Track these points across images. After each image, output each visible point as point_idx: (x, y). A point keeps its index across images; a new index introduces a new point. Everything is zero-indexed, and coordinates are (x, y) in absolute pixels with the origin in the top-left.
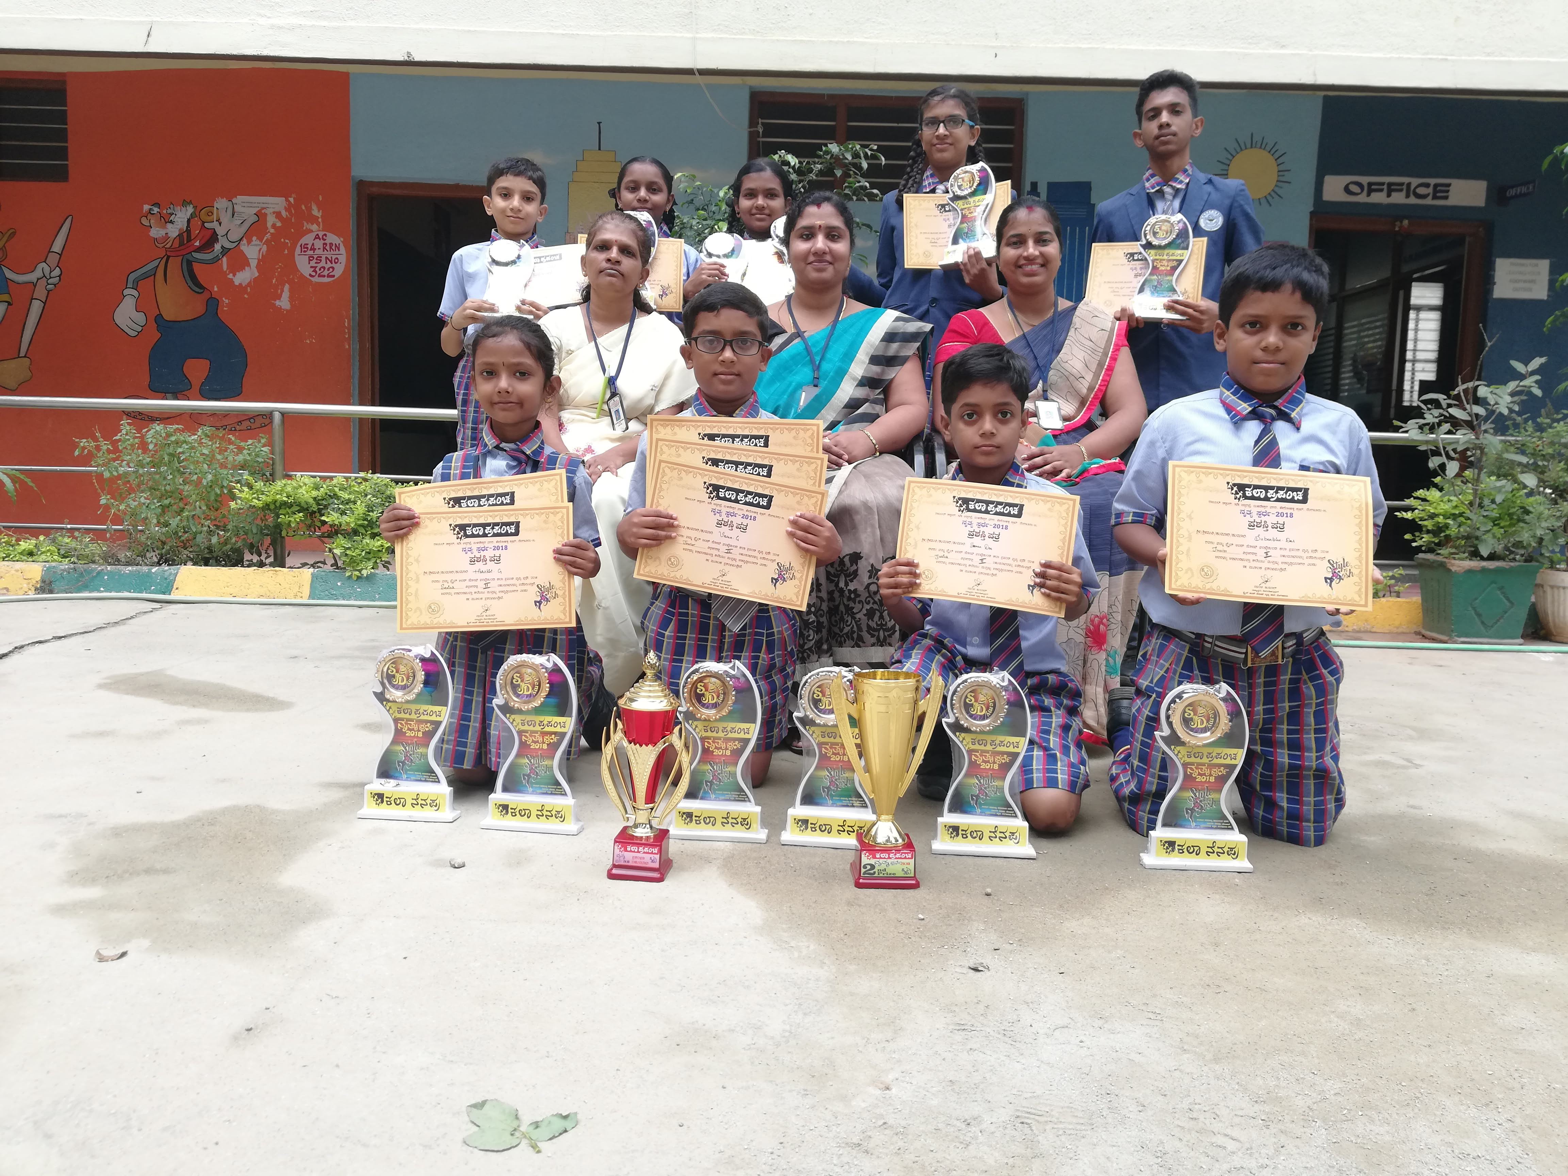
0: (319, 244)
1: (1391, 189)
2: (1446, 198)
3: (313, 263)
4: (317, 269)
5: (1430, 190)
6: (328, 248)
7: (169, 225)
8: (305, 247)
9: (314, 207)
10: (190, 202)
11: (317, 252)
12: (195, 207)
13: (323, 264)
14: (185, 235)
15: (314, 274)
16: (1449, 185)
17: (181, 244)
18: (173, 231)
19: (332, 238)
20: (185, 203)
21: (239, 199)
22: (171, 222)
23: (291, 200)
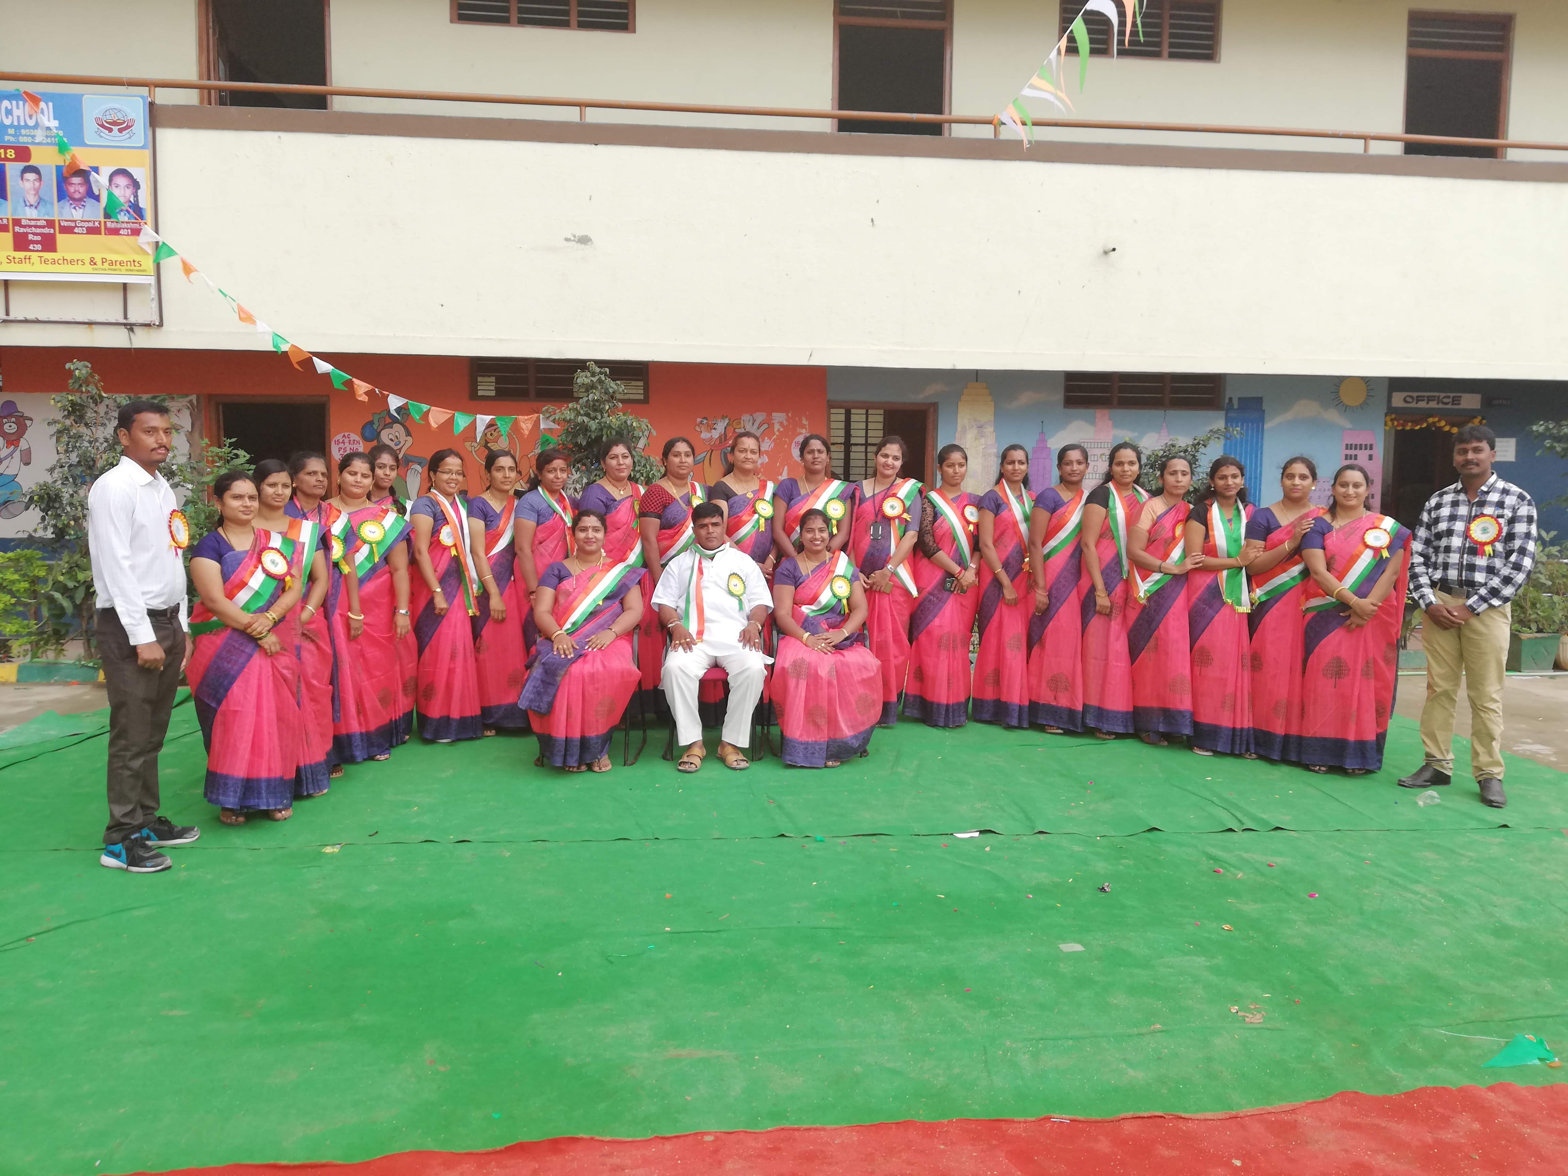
1: (1429, 399)
2: (1459, 404)
7: (713, 431)
9: (804, 419)
10: (727, 417)
12: (730, 420)
16: (1461, 397)
17: (721, 442)
18: (716, 434)
20: (723, 417)
21: (758, 414)
22: (715, 429)
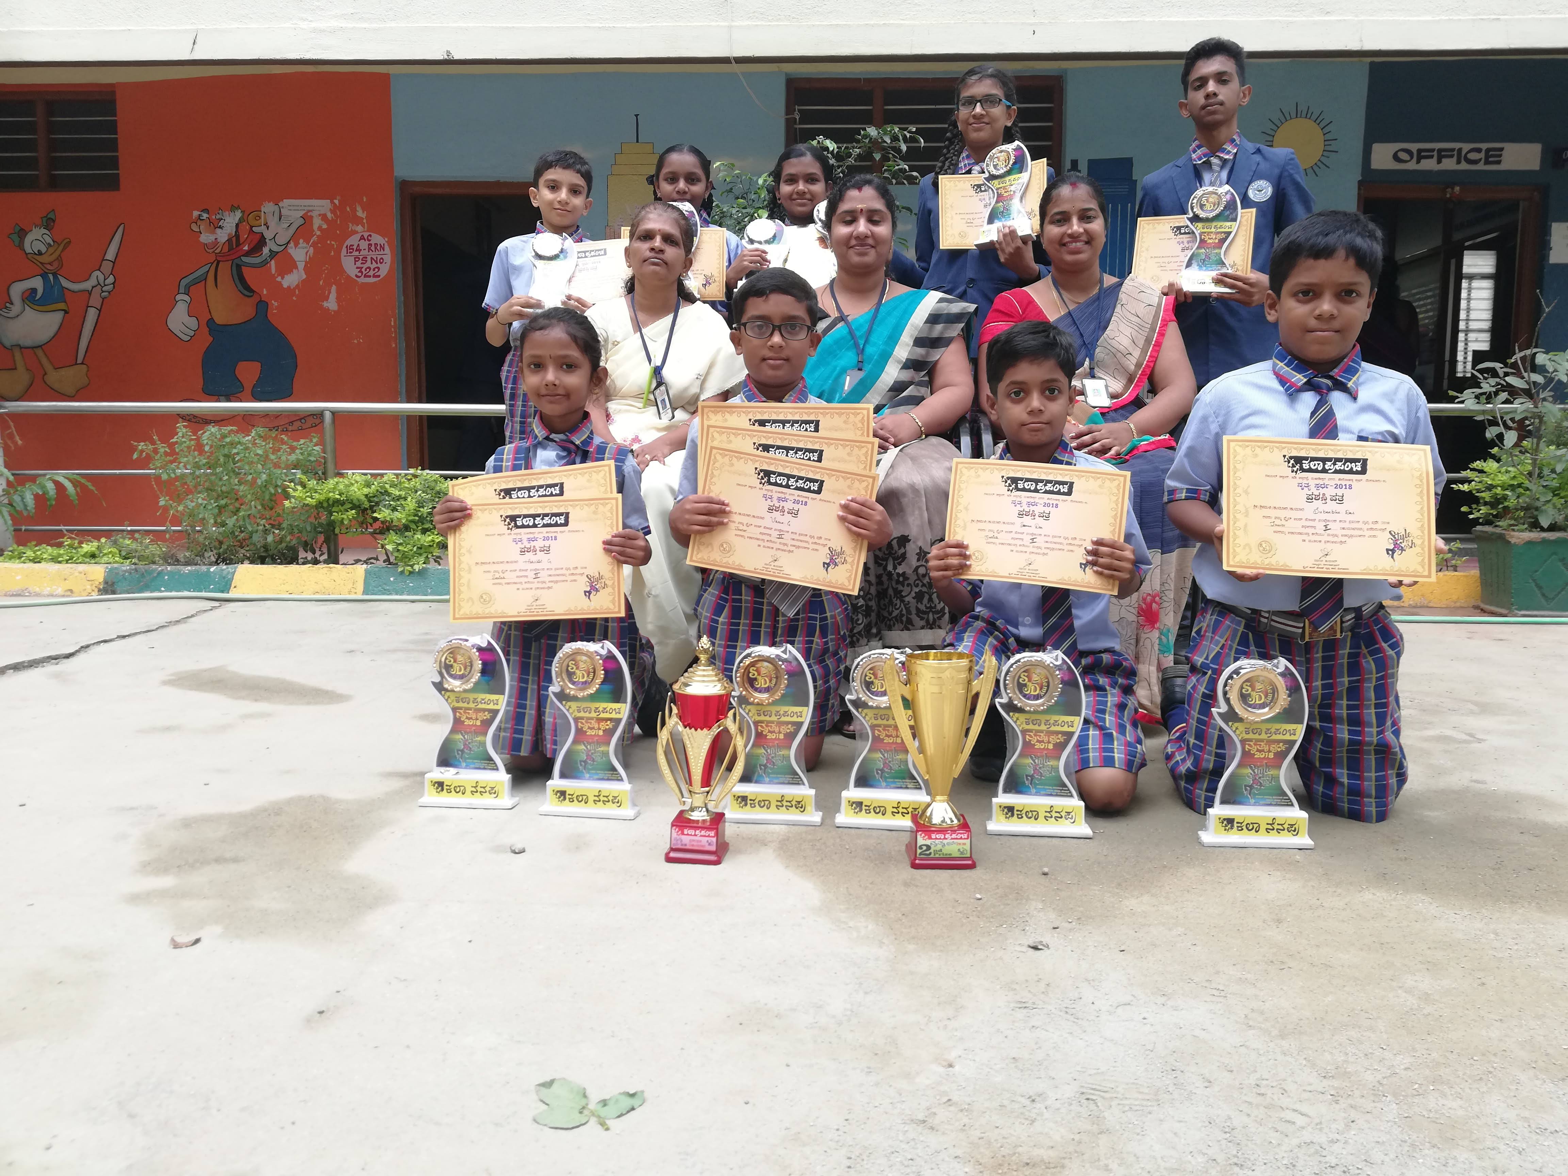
0: (364, 245)
1: (1441, 155)
2: (1499, 162)
3: (359, 264)
4: (363, 270)
5: (1482, 155)
6: (373, 248)
7: (218, 231)
8: (350, 248)
9: (359, 209)
10: (238, 208)
11: (362, 253)
12: (243, 212)
13: (368, 264)
14: (234, 239)
15: (360, 274)
16: (1502, 149)
17: (231, 248)
18: (222, 236)
19: (377, 239)
20: (233, 208)
21: (286, 202)
22: (220, 227)
23: (336, 202)
